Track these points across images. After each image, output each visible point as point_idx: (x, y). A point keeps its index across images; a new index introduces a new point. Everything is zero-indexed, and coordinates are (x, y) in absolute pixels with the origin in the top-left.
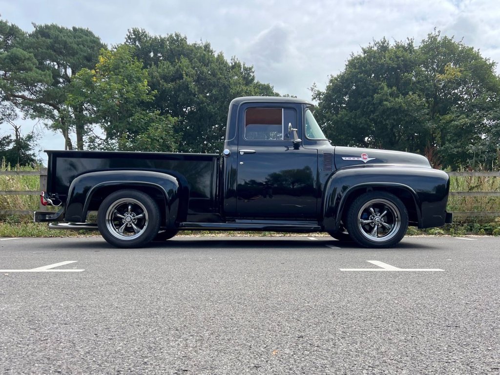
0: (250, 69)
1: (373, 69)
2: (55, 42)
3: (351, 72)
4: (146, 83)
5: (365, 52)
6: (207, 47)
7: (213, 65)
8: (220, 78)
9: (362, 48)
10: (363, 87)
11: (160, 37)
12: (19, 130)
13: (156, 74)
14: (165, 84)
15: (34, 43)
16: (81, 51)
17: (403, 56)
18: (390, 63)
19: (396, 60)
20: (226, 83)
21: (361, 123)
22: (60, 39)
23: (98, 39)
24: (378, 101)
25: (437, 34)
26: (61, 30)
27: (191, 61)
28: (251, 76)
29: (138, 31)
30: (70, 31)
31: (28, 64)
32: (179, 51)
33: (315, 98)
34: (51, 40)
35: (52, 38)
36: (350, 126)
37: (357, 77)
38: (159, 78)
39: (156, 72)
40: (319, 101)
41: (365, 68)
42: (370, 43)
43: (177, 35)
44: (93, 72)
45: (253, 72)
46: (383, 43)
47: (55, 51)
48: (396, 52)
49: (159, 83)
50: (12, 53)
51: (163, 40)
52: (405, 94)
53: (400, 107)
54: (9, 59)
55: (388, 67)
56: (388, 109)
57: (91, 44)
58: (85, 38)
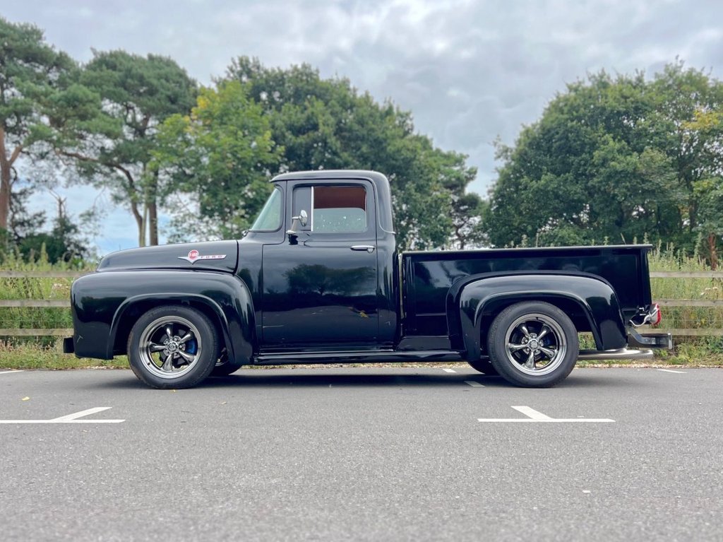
0: (407, 114)
1: (589, 114)
2: (126, 77)
3: (557, 118)
4: (268, 136)
5: (570, 88)
6: (345, 83)
7: (361, 111)
8: (372, 130)
9: (567, 84)
10: (575, 141)
11: (279, 68)
12: (64, 203)
13: (279, 123)
14: (293, 138)
15: (96, 78)
16: (163, 88)
17: (632, 95)
18: (615, 107)
19: (623, 100)
20: (381, 136)
21: (576, 193)
22: (134, 71)
23: (184, 71)
24: (601, 161)
25: (679, 64)
26: (133, 59)
27: (326, 104)
28: (407, 124)
29: (247, 61)
30: (143, 61)
31: (91, 108)
32: (308, 90)
33: (499, 157)
34: (121, 74)
35: (120, 71)
36: (557, 196)
37: (567, 126)
38: (284, 130)
39: (281, 120)
40: (505, 161)
41: (577, 112)
43: (304, 66)
44: (187, 119)
45: (411, 120)
46: (602, 77)
47: (126, 89)
48: (621, 90)
49: (285, 137)
50: (70, 92)
51: (282, 75)
52: (641, 151)
53: (634, 169)
54: (65, 101)
55: (612, 111)
56: (617, 172)
57: (177, 78)
58: (167, 69)
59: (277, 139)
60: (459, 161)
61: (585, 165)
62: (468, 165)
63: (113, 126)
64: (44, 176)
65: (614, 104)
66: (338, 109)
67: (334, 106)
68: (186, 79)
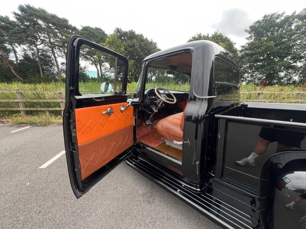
0: (156, 43)
4: (123, 48)
6: (142, 35)
7: (145, 42)
8: (148, 47)
13: (126, 45)
14: (129, 49)
15: (83, 33)
16: (99, 36)
22: (92, 31)
23: (104, 32)
25: (218, 32)
26: (92, 28)
27: (137, 40)
28: (156, 46)
29: (118, 29)
30: (94, 29)
32: (133, 37)
34: (89, 32)
42: (194, 35)
43: (132, 30)
44: (105, 44)
46: (200, 35)
47: (90, 36)
49: (127, 48)
51: (127, 32)
57: (102, 34)
58: (100, 31)
59: (125, 49)
66: (140, 41)
67: (139, 41)
68: (105, 34)
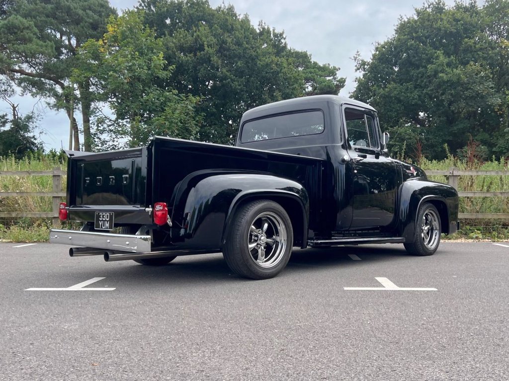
0: (281, 35)
1: (427, 34)
2: (57, 8)
4: (161, 55)
5: (418, 13)
8: (247, 49)
9: (416, 9)
10: (414, 57)
12: (17, 109)
13: (171, 44)
15: (33, 10)
16: (88, 17)
17: (462, 18)
18: (448, 27)
19: (454, 23)
20: (254, 53)
21: (413, 99)
22: (63, 4)
24: (433, 73)
28: (282, 43)
31: (27, 33)
32: (199, 16)
33: (358, 69)
34: (53, 6)
35: (53, 4)
36: (399, 101)
37: (407, 44)
38: (175, 50)
39: (172, 42)
40: (363, 73)
42: (424, 4)
44: (101, 43)
45: (285, 39)
46: (438, 4)
47: (56, 18)
48: (453, 14)
49: (175, 56)
51: (180, 4)
52: (465, 63)
53: (458, 79)
54: (6, 28)
55: (446, 31)
56: (444, 82)
57: (98, 9)
59: (169, 58)
60: (332, 72)
61: (422, 77)
62: (339, 75)
63: (44, 48)
64: (3, 87)
65: (448, 26)
66: (220, 31)
67: (216, 29)
